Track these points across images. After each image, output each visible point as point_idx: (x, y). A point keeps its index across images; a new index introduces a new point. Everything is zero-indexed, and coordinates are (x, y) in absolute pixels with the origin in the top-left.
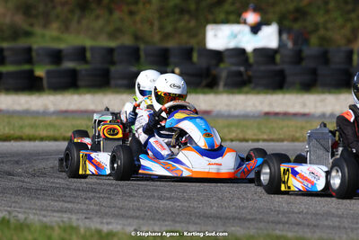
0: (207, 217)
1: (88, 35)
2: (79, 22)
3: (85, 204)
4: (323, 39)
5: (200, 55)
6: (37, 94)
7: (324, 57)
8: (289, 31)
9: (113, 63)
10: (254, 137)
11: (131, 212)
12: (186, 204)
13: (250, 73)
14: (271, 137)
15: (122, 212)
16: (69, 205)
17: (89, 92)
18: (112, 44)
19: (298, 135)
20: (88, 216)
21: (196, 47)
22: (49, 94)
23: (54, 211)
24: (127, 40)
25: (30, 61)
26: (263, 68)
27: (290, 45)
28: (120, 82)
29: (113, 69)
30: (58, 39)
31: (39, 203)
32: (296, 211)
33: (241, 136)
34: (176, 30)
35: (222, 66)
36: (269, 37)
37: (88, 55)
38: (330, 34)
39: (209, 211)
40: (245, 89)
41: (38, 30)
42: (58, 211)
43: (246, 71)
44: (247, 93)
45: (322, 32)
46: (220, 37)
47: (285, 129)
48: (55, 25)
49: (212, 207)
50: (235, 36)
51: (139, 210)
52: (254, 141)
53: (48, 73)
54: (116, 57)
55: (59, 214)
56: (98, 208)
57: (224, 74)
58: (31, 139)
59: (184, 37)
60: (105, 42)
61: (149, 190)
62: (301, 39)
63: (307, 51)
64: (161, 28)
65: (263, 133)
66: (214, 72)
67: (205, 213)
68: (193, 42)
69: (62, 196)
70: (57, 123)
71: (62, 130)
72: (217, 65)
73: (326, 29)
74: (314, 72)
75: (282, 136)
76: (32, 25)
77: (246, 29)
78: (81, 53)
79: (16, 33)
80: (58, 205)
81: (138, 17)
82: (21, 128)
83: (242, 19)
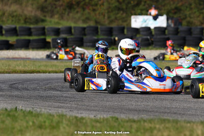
0: (130, 110)
1: (73, 21)
2: (68, 15)
3: (70, 104)
4: (189, 22)
5: (128, 31)
7: (189, 31)
8: (172, 18)
9: (85, 35)
11: (93, 108)
12: (119, 104)
13: (152, 39)
15: (88, 108)
16: (62, 105)
18: (85, 26)
20: (72, 110)
21: (126, 27)
23: (55, 107)
24: (92, 24)
25: (44, 34)
26: (158, 37)
27: (172, 25)
28: (88, 44)
29: (85, 38)
30: (58, 23)
31: (47, 103)
32: (174, 107)
34: (116, 18)
35: (138, 36)
36: (162, 22)
37: (73, 31)
38: (192, 20)
39: (131, 107)
40: (150, 47)
41: (48, 19)
42: (57, 107)
43: (151, 38)
44: (151, 49)
45: (188, 19)
46: (138, 22)
48: (56, 16)
49: (133, 105)
50: (145, 21)
51: (96, 106)
53: (53, 40)
54: (86, 32)
55: (57, 109)
56: (76, 106)
58: (44, 72)
59: (120, 22)
60: (81, 25)
62: (178, 22)
63: (181, 28)
64: (109, 17)
67: (129, 108)
68: (125, 24)
69: (59, 100)
71: (59, 68)
73: (190, 18)
74: (184, 38)
76: (45, 16)
77: (151, 18)
78: (69, 30)
79: (37, 21)
80: (57, 104)
81: (97, 12)
82: (39, 67)
83: (149, 13)
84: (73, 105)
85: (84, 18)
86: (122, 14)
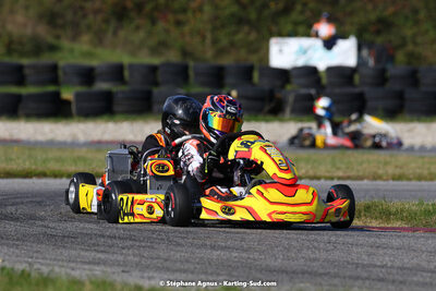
0: (270, 271)
1: (126, 51)
2: (115, 33)
3: (122, 254)
4: (411, 56)
5: (262, 75)
6: (64, 122)
7: (413, 78)
8: (370, 45)
9: (156, 84)
10: (327, 174)
11: (178, 264)
12: (244, 255)
14: (348, 174)
15: (167, 264)
16: (102, 256)
17: (126, 120)
18: (156, 61)
19: (380, 172)
20: (126, 269)
21: (257, 65)
22: (79, 121)
23: (85, 263)
24: (173, 57)
25: (55, 81)
26: (338, 90)
27: (371, 62)
29: (156, 91)
30: (89, 55)
31: (66, 253)
32: (379, 264)
33: (311, 173)
34: (232, 44)
35: (289, 87)
36: (346, 53)
37: (126, 74)
39: (272, 263)
41: (65, 43)
42: (89, 263)
43: (318, 93)
45: (410, 47)
46: (286, 53)
47: (365, 166)
48: (86, 38)
50: (305, 52)
51: (187, 261)
52: (327, 178)
53: (78, 95)
54: (160, 79)
55: (91, 267)
56: (136, 259)
57: (291, 99)
58: (56, 175)
59: (243, 53)
60: (146, 59)
61: (199, 238)
62: (385, 55)
63: (392, 70)
64: (215, 42)
65: (338, 169)
66: (279, 95)
68: (254, 59)
69: (94, 245)
70: (90, 155)
71: (94, 166)
72: (283, 87)
73: (415, 44)
74: (400, 96)
75: (361, 174)
76: (58, 37)
77: (318, 43)
78: (117, 72)
79: (39, 48)
80: (90, 255)
81: (186, 29)
82: (44, 162)
83: (312, 32)
84: (129, 258)
85: (152, 42)
86: (249, 34)
